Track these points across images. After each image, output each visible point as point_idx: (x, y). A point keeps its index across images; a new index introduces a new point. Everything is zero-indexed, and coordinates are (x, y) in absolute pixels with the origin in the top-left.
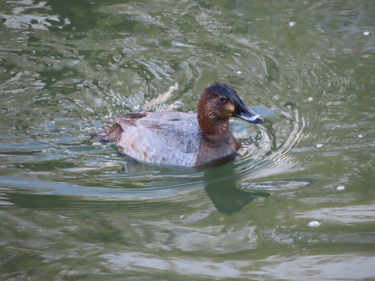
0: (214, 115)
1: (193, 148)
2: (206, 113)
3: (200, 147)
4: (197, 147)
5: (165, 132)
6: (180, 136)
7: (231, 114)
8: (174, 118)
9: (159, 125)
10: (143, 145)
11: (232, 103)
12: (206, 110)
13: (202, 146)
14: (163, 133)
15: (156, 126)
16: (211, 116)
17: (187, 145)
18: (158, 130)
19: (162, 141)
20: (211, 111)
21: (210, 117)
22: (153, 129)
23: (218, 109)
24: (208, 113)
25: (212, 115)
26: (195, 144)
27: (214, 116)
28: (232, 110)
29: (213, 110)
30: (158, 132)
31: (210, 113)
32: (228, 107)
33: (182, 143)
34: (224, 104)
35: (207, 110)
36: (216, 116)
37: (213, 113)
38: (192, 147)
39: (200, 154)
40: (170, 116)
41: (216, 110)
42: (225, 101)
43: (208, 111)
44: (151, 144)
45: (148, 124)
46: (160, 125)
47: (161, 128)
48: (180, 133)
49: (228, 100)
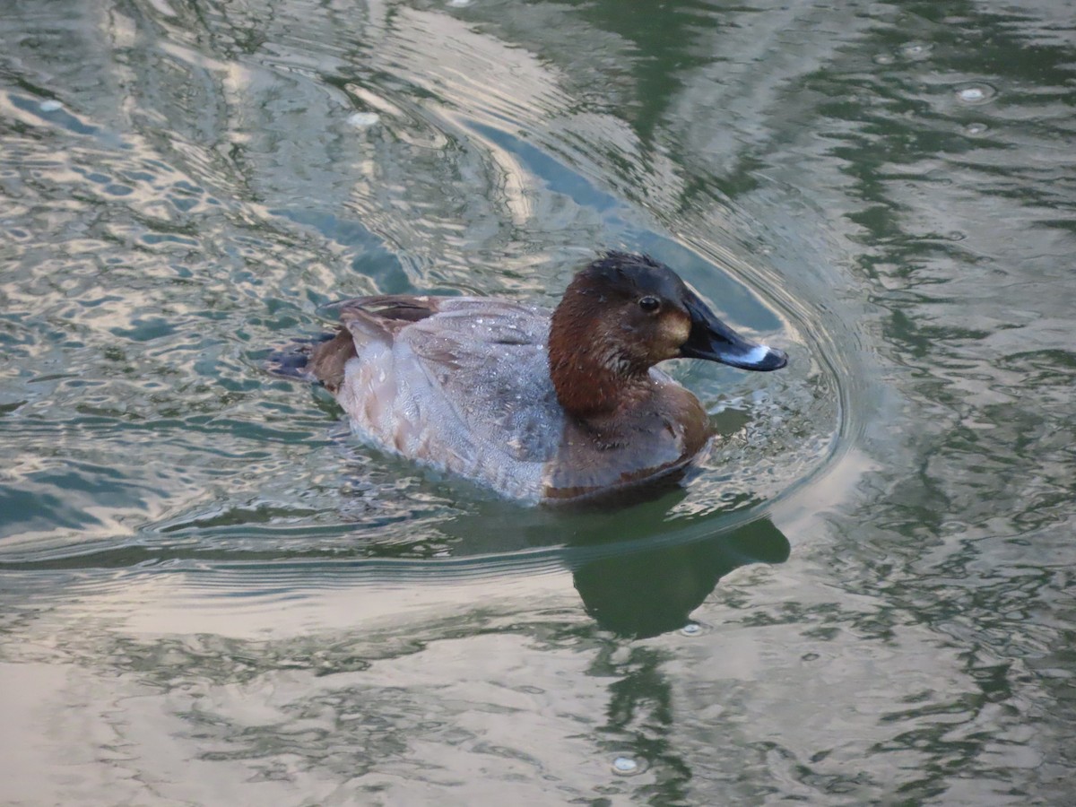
0: (621, 359)
1: (540, 446)
2: (595, 354)
3: (563, 446)
4: (554, 442)
5: (465, 383)
6: (505, 402)
7: (678, 351)
8: (505, 334)
9: (455, 354)
10: (397, 415)
11: (681, 315)
12: (595, 343)
13: (571, 443)
14: (459, 383)
15: (445, 357)
16: (612, 362)
17: (522, 434)
18: (447, 371)
19: (452, 408)
20: (612, 345)
21: (607, 366)
22: (436, 365)
23: (638, 338)
24: (603, 351)
25: (616, 359)
26: (545, 434)
27: (622, 363)
28: (679, 337)
29: (621, 342)
30: (446, 378)
31: (609, 354)
32: (667, 329)
33: (508, 426)
34: (657, 319)
35: (599, 345)
36: (628, 362)
37: (620, 351)
38: (536, 441)
39: (561, 467)
40: (495, 328)
41: (629, 342)
42: (658, 311)
43: (601, 348)
44: (418, 415)
45: (428, 345)
46: (459, 352)
47: (457, 367)
48: (507, 390)
49: (668, 308)
